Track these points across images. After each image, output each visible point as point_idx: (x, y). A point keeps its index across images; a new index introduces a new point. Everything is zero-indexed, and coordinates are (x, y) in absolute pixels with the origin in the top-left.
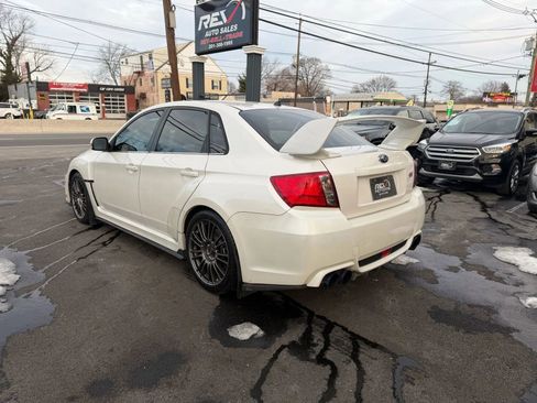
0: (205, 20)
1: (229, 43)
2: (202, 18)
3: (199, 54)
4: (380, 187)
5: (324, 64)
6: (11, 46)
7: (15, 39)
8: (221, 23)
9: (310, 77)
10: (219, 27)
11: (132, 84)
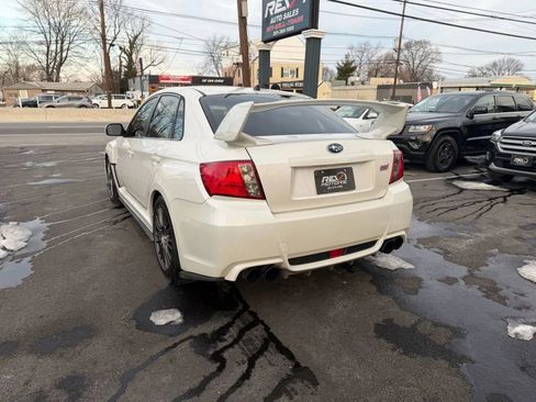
0: (270, 7)
1: (291, 29)
2: (269, 5)
3: (265, 42)
4: (330, 179)
5: (434, 47)
6: (132, 44)
7: (136, 38)
8: (284, 8)
9: (417, 62)
10: (282, 13)
11: (231, 75)
